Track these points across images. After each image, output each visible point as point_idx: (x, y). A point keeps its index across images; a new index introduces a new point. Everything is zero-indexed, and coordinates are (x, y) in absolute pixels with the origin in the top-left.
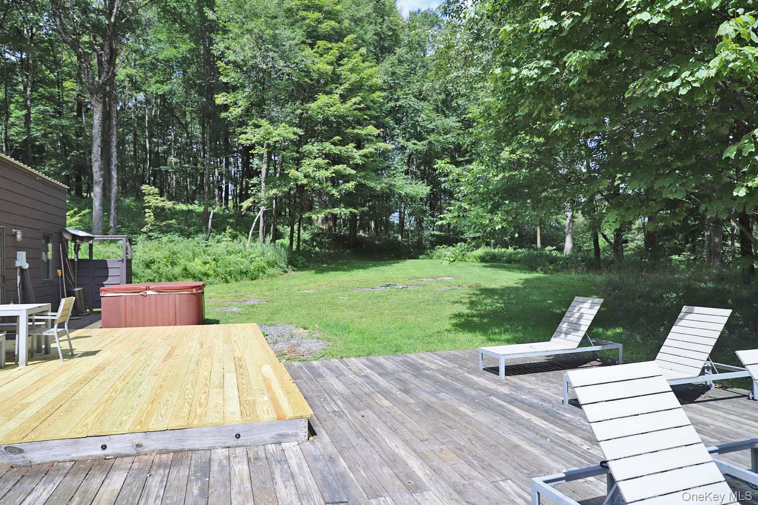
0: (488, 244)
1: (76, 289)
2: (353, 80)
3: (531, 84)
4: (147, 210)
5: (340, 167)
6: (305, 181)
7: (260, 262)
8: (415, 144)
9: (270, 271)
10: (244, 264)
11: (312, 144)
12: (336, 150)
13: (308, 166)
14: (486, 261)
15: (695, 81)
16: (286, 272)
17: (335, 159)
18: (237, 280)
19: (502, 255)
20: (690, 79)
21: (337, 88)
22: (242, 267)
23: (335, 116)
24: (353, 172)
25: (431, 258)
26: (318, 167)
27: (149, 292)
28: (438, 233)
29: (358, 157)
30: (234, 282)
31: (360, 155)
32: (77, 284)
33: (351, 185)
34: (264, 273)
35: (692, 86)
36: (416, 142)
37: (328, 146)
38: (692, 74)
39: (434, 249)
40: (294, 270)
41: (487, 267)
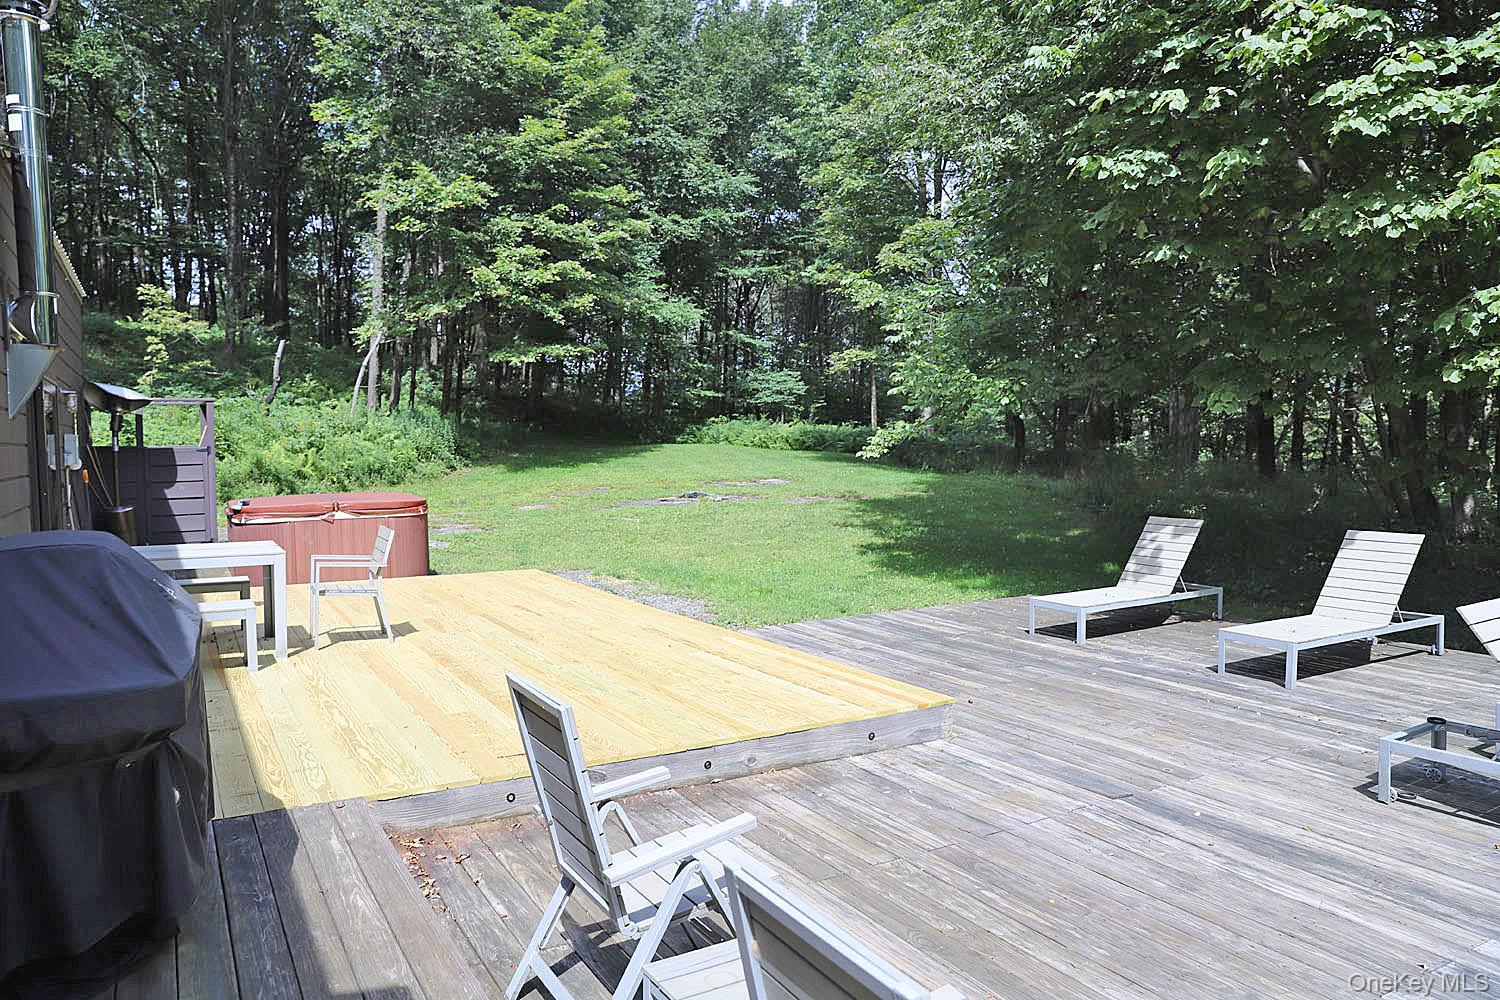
0: (804, 416)
1: (121, 510)
2: (587, 90)
3: (1134, 187)
4: (149, 339)
5: (567, 264)
6: (502, 291)
7: (405, 449)
8: (676, 222)
9: (423, 467)
10: (374, 454)
11: (509, 216)
12: (558, 230)
13: (508, 258)
14: (808, 448)
15: (1410, 221)
16: (453, 468)
17: (557, 250)
18: (362, 485)
19: (835, 437)
20: (1405, 216)
21: (554, 105)
22: (372, 459)
23: (556, 163)
24: (589, 276)
25: (699, 442)
26: (524, 263)
27: (339, 515)
28: (710, 394)
29: (597, 246)
30: (358, 490)
31: (601, 244)
32: (121, 501)
33: (586, 301)
34: (414, 471)
35: (1406, 227)
36: (677, 217)
37: (544, 223)
38: (1407, 211)
39: (704, 425)
40: (466, 465)
41: (819, 459)
